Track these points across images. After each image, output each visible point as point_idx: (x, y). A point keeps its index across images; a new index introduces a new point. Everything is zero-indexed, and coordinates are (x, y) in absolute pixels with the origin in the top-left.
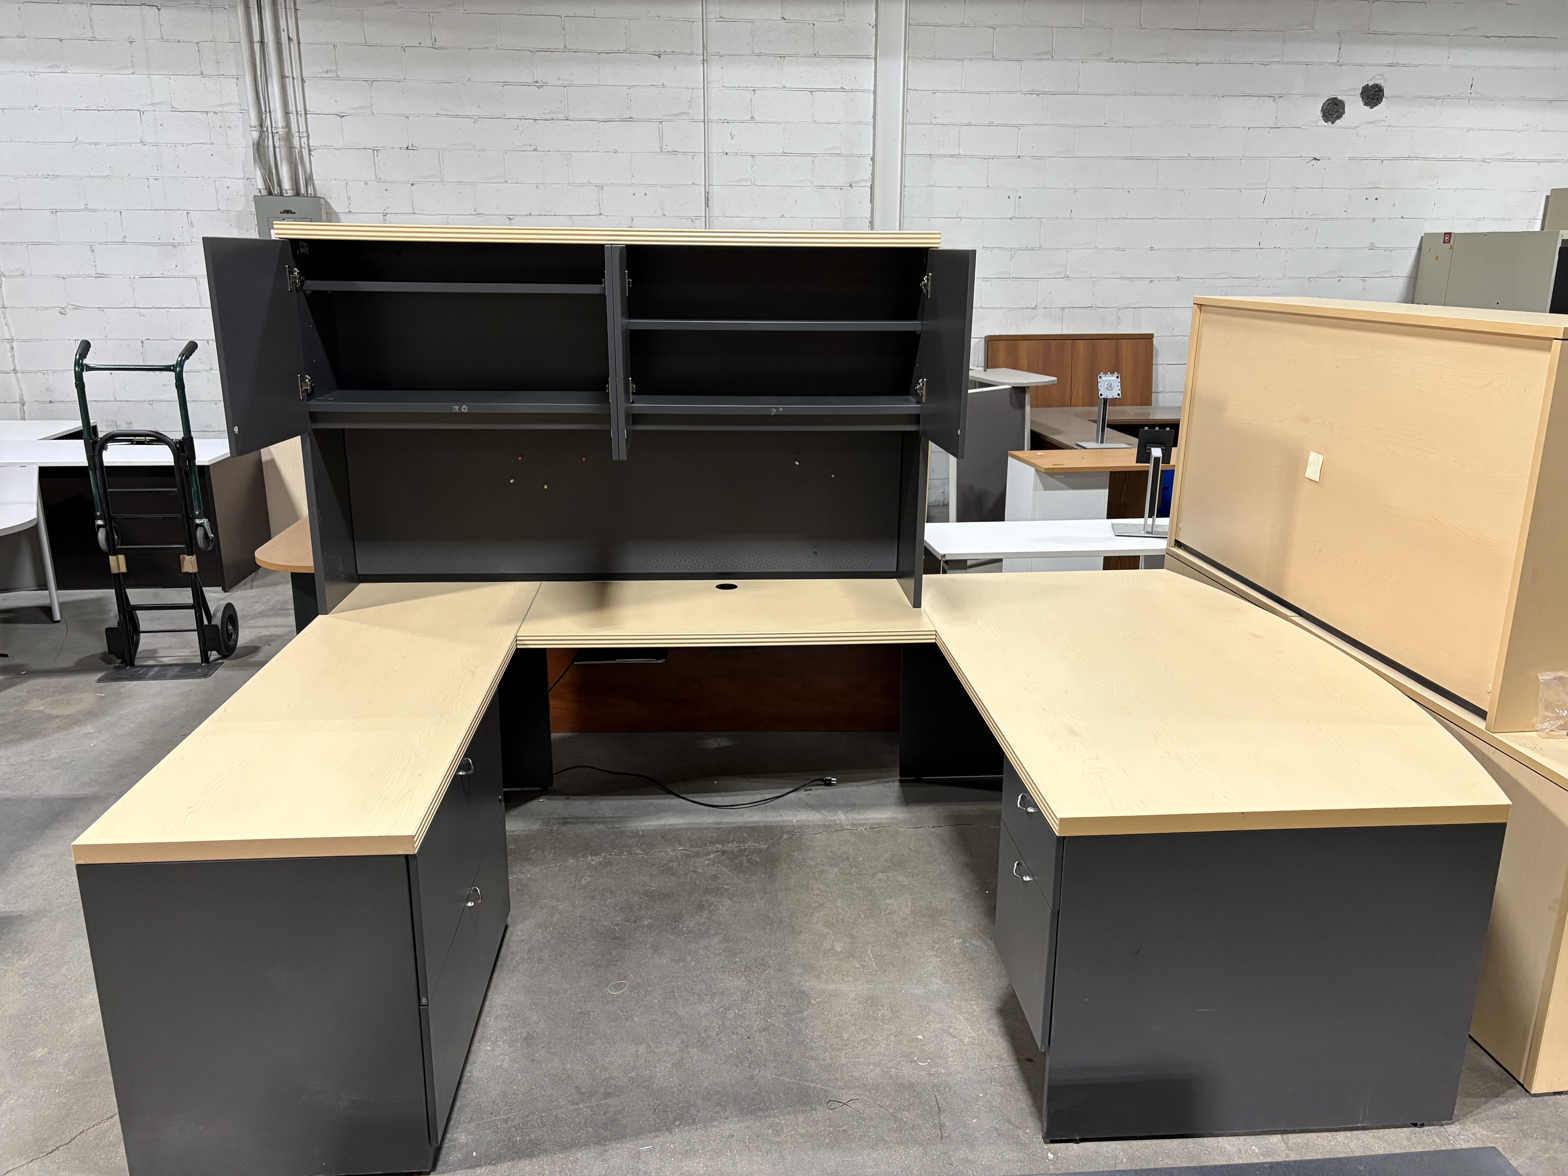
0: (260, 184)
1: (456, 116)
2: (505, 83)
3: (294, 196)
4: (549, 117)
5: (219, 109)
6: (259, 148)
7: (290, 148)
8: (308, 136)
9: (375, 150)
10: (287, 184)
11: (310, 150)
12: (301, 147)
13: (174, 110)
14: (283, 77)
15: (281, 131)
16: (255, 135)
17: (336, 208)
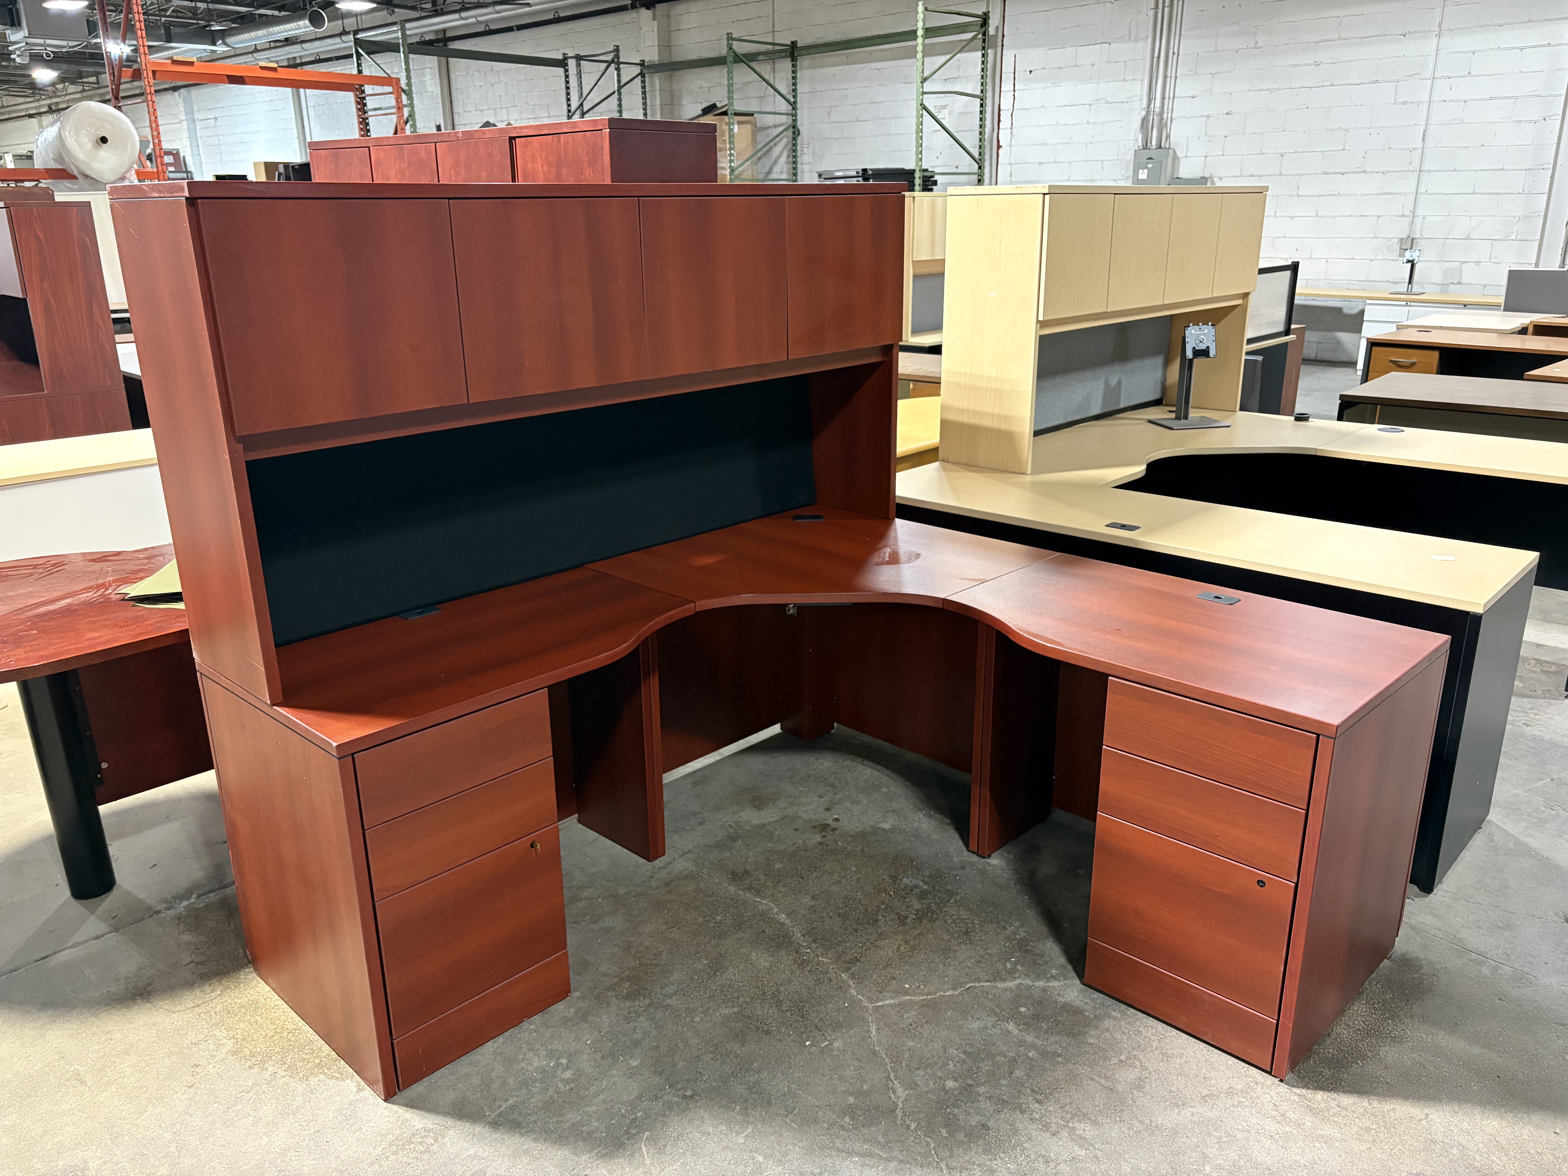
0: (1140, 143)
1: (1261, 90)
2: (1296, 65)
3: (1157, 149)
4: (1320, 84)
5: (1129, 100)
6: (1144, 121)
7: (1161, 119)
8: (1172, 112)
9: (1208, 117)
10: (1154, 143)
11: (1172, 120)
12: (1167, 118)
13: (1107, 102)
14: (1165, 77)
15: (1157, 110)
16: (1144, 113)
17: (1179, 154)
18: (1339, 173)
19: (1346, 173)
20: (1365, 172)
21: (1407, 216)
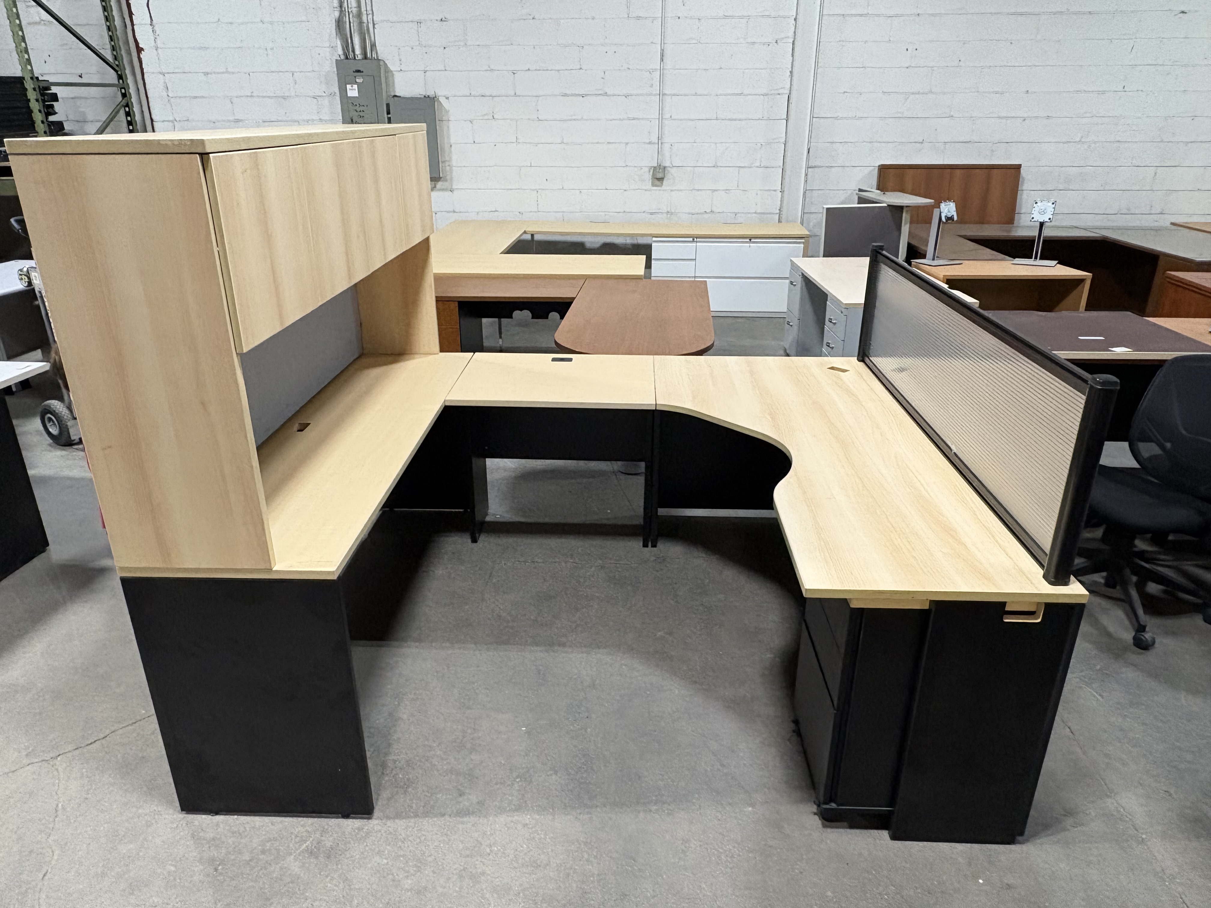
0: (340, 51)
3: (363, 59)
6: (339, 23)
7: (361, 23)
8: (373, 14)
9: (419, 23)
10: (358, 51)
11: (374, 25)
12: (368, 22)
15: (355, 10)
16: (337, 14)
17: (392, 68)
18: (578, 95)
19: (587, 95)
20: (606, 94)
21: (654, 143)
